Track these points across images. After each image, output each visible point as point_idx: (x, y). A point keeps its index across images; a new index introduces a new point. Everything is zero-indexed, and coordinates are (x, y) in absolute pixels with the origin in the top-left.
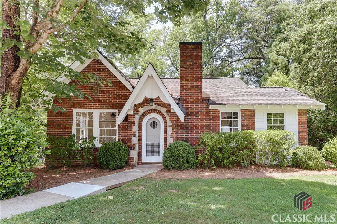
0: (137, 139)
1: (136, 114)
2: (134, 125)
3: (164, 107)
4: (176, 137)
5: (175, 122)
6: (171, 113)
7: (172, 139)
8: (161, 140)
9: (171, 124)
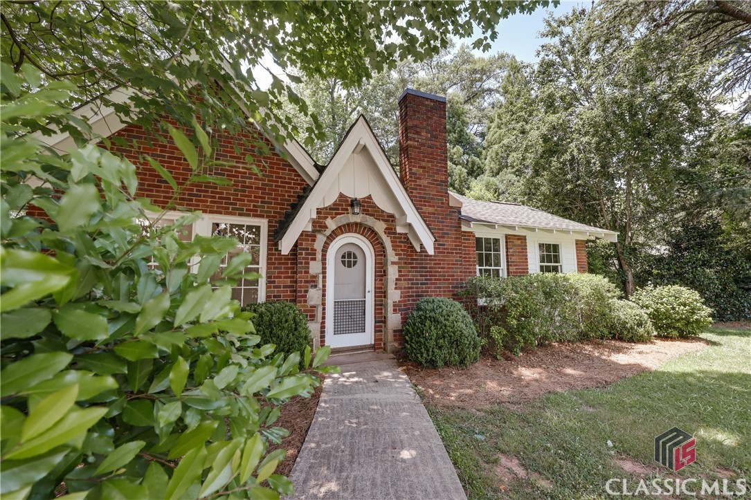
0: (321, 292)
1: (319, 231)
2: (314, 259)
3: (382, 220)
4: (405, 288)
5: (404, 255)
6: (395, 233)
7: (399, 292)
8: (367, 294)
9: (396, 259)
